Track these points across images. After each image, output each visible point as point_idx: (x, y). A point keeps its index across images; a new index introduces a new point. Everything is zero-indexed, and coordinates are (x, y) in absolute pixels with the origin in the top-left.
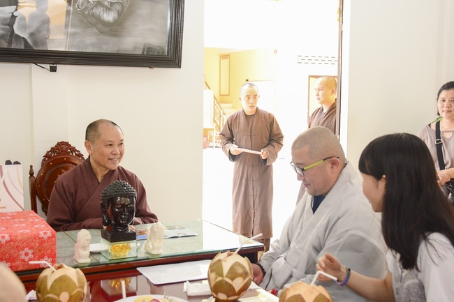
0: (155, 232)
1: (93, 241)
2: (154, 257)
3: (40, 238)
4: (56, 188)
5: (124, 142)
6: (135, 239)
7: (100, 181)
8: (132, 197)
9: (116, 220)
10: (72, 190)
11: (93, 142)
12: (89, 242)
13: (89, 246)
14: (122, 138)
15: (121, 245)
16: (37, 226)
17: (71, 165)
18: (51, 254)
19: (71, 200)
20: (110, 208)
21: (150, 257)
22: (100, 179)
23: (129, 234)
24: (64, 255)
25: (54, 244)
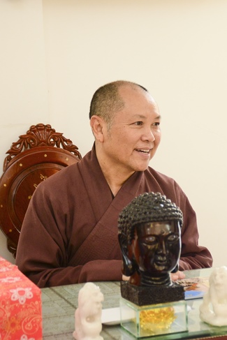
0: (218, 285)
1: (106, 304)
2: (218, 331)
3: (12, 302)
4: (35, 204)
5: (161, 121)
6: (183, 298)
7: (114, 193)
8: (175, 222)
9: (146, 264)
10: (66, 210)
11: (108, 118)
12: (100, 306)
13: (99, 314)
14: (158, 112)
15: (157, 310)
16: (5, 280)
17: (57, 166)
18: (33, 330)
19: (62, 227)
20: (135, 242)
21: (210, 330)
22: (115, 189)
23: (172, 289)
24: (55, 332)
25: (38, 312)
